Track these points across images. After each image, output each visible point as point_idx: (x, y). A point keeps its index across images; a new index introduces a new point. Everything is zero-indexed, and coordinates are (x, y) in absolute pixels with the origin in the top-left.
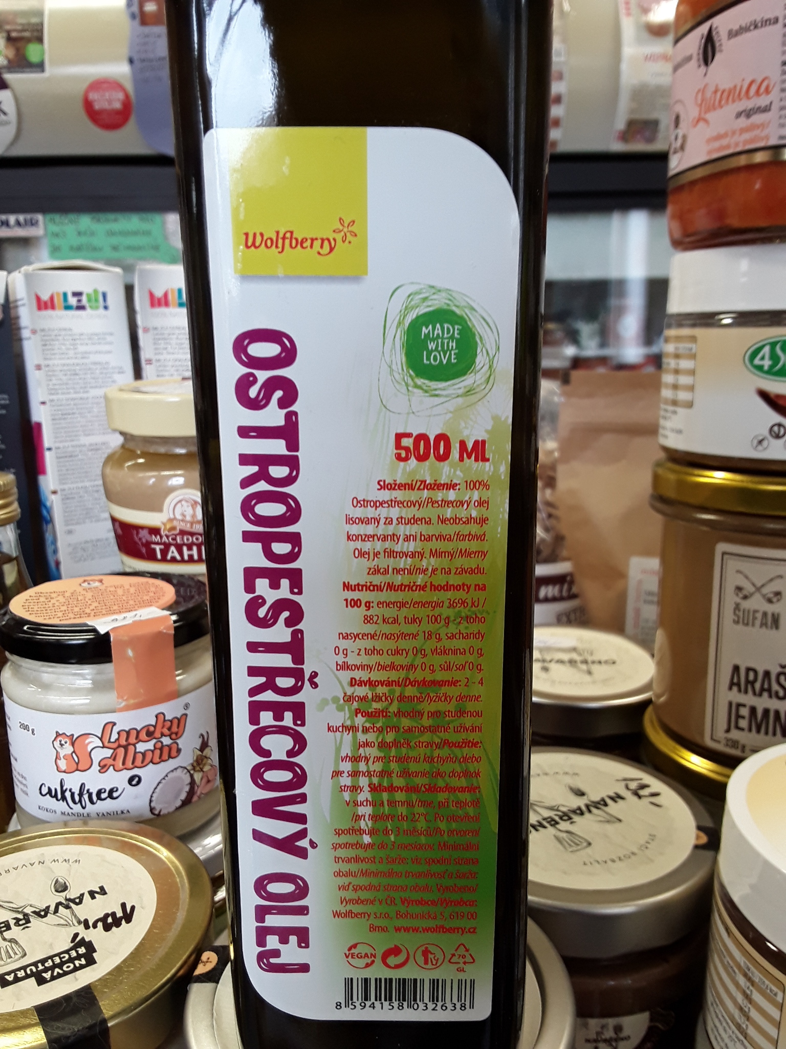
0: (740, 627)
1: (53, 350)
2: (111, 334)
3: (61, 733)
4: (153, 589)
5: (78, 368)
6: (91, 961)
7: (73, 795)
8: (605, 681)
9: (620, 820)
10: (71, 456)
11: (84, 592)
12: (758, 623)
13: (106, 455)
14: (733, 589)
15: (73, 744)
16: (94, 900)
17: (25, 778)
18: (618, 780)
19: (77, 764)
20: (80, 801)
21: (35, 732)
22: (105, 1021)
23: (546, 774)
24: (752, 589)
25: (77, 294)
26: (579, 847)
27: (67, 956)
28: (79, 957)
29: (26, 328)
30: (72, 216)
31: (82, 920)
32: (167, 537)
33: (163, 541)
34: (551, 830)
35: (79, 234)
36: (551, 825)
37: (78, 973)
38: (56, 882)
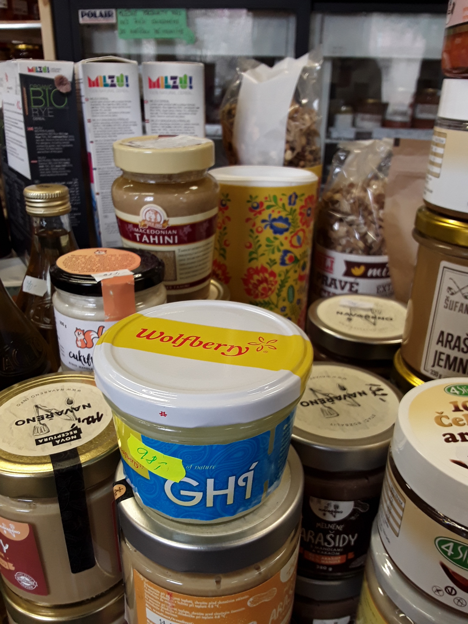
0: (447, 310)
1: (97, 110)
2: (130, 102)
3: (78, 328)
4: (130, 259)
5: (111, 122)
6: (79, 437)
7: (84, 359)
8: (381, 330)
9: (359, 405)
10: (106, 174)
11: (95, 257)
12: (457, 309)
13: (114, 180)
14: (446, 288)
15: (84, 334)
16: (84, 410)
17: (63, 348)
18: (366, 385)
19: (86, 344)
20: (88, 362)
21: (67, 327)
22: (81, 464)
23: (329, 377)
24: (457, 290)
25: (111, 77)
26: (332, 416)
27: (68, 434)
28: (73, 435)
29: (83, 96)
30: (133, 10)
31: (78, 418)
32: (142, 229)
33: (140, 232)
34: (320, 406)
35: (136, 22)
36: (322, 403)
37: (72, 442)
38: (68, 399)
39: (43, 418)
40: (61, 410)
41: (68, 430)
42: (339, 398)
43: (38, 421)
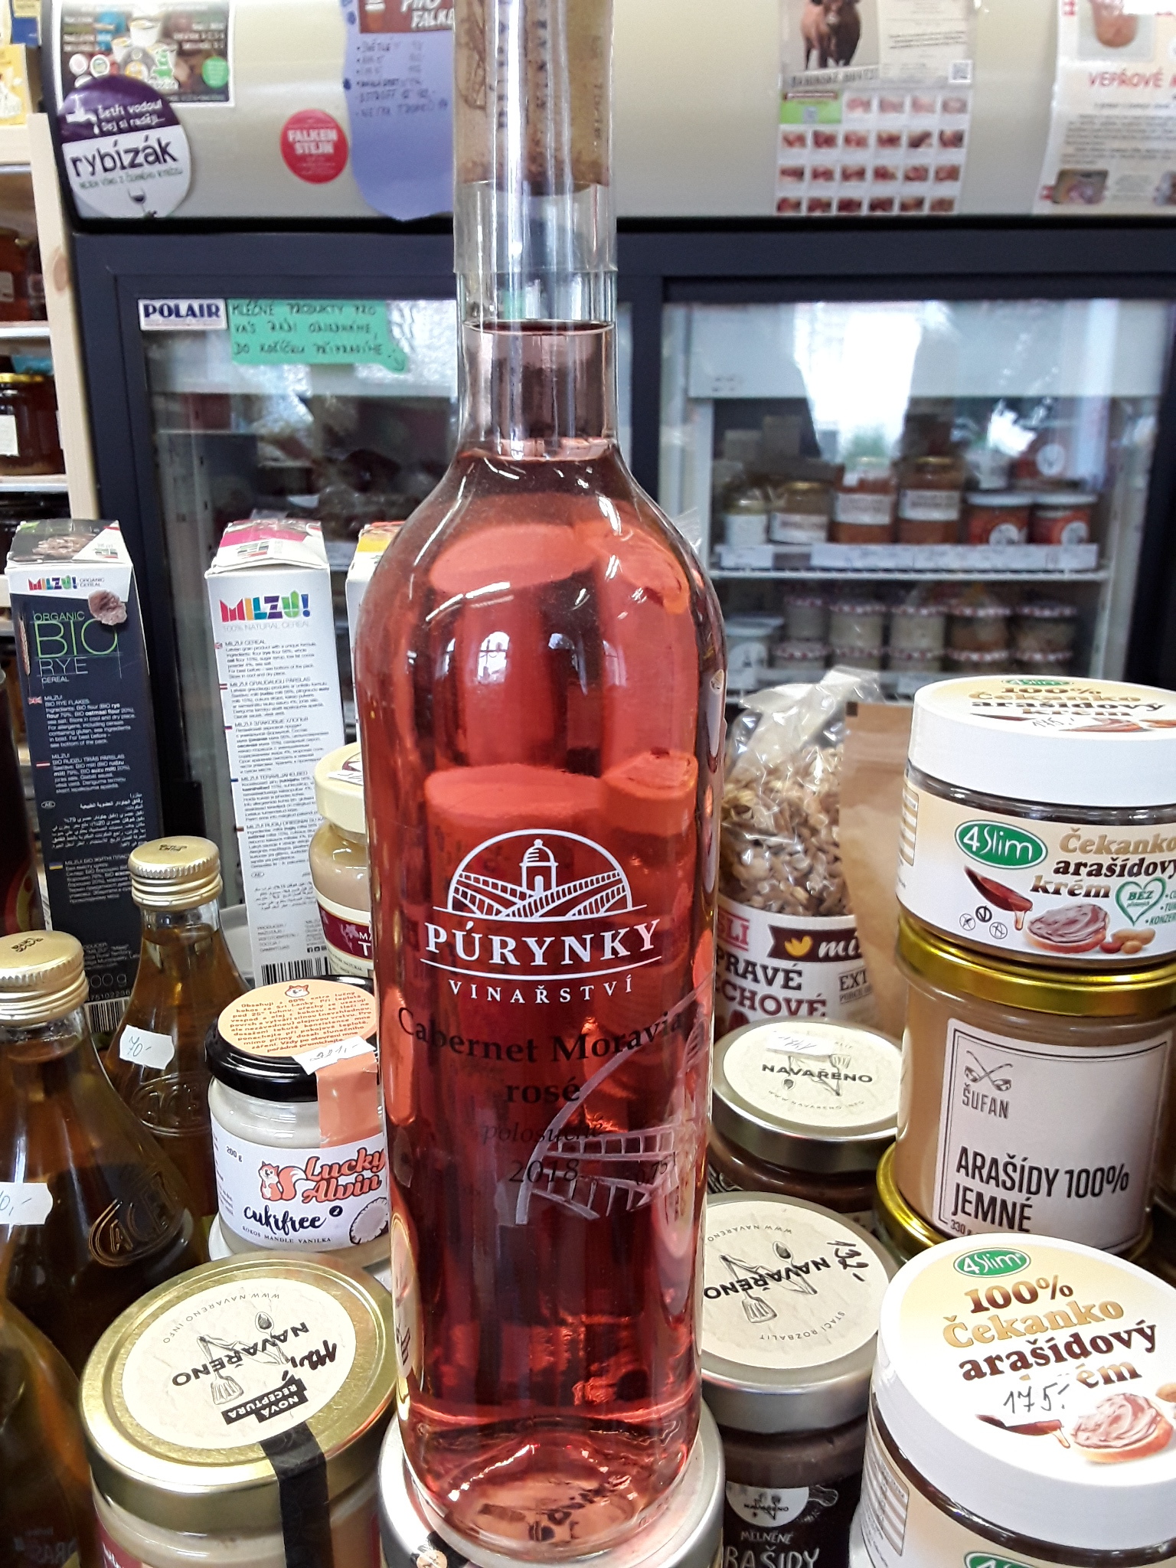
0: (969, 1109)
3: (267, 1163)
6: (303, 1400)
7: (276, 1221)
12: (987, 1108)
13: (314, 834)
14: (963, 1068)
15: (278, 1175)
16: (298, 1337)
17: (231, 1199)
18: (829, 1243)
19: (282, 1193)
20: (283, 1227)
21: (242, 1159)
22: (322, 1456)
23: (758, 1227)
24: (982, 1073)
25: (271, 599)
26: (763, 1318)
27: (281, 1394)
28: (291, 1395)
31: (289, 1357)
34: (741, 1293)
36: (744, 1290)
37: (293, 1411)
38: (260, 1317)
39: (222, 1365)
40: (252, 1345)
41: (279, 1386)
42: (777, 1277)
43: (215, 1371)
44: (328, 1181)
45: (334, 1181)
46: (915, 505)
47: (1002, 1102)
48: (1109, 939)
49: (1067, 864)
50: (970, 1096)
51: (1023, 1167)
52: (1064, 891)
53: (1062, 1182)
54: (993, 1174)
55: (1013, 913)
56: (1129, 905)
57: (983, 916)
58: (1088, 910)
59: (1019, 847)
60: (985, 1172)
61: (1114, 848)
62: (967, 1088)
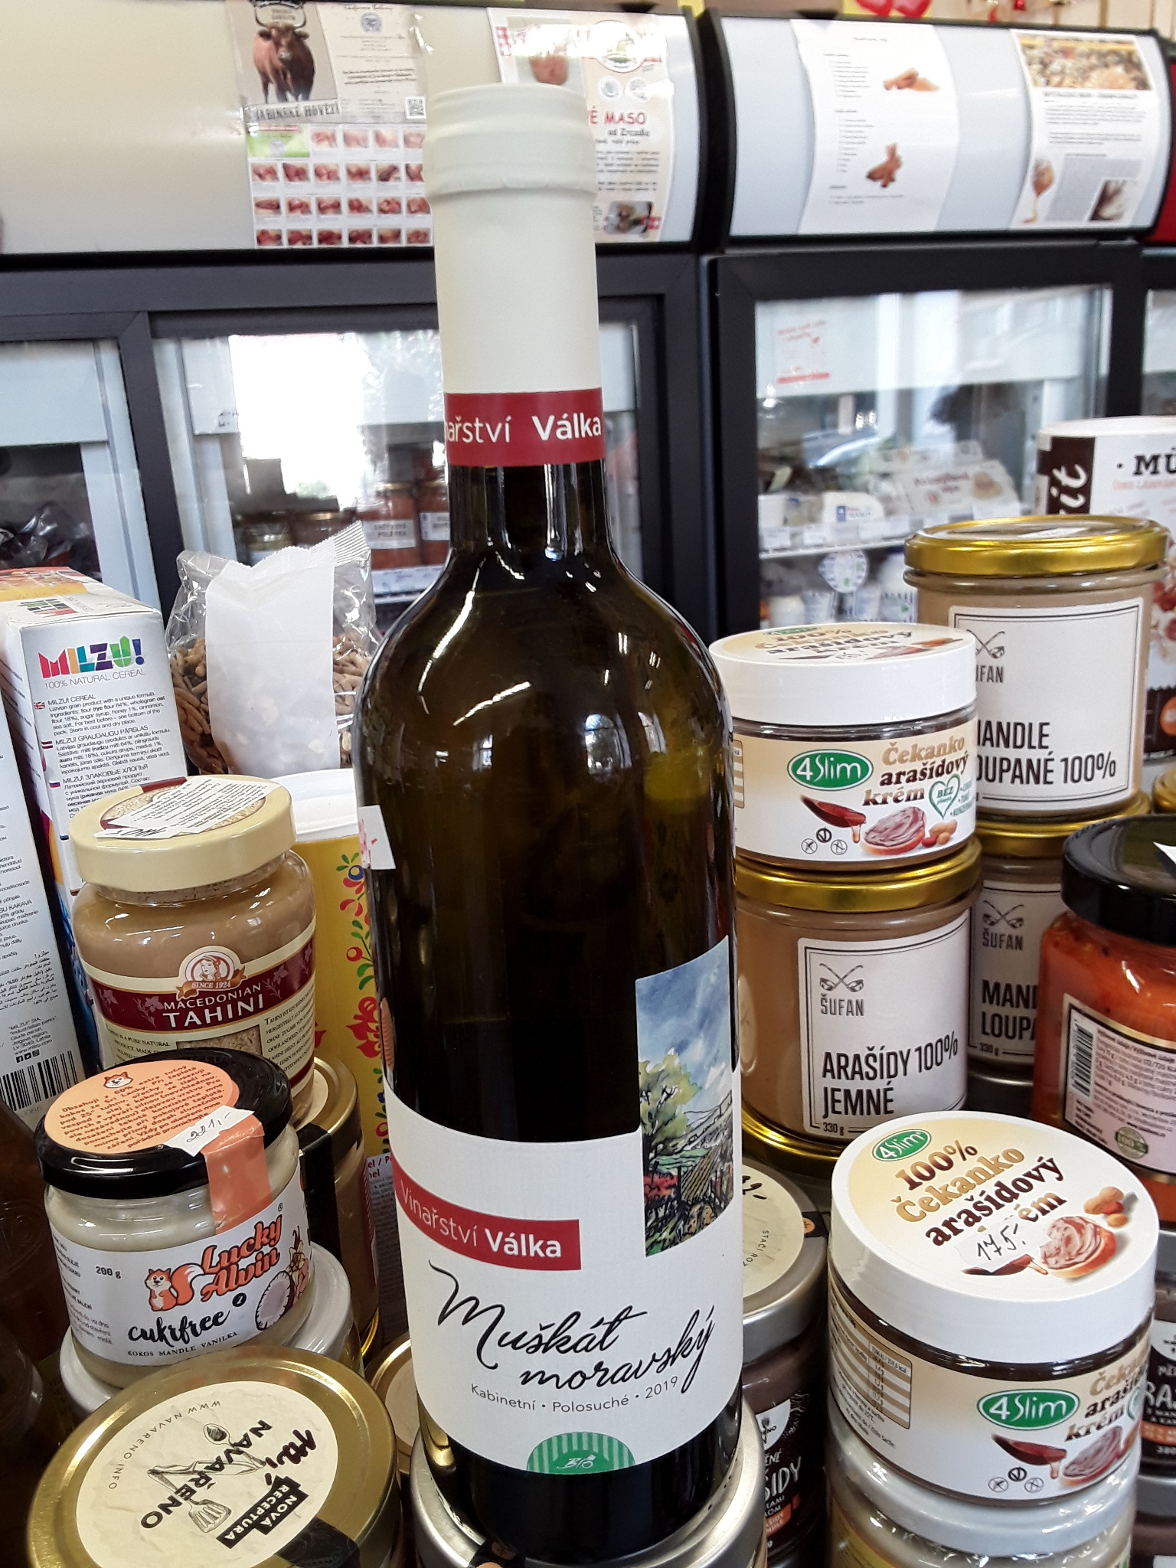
0: (829, 1016)
3: (155, 1269)
6: (302, 1497)
7: (173, 1331)
12: (844, 1011)
14: (818, 981)
15: (170, 1279)
16: (262, 1437)
19: (177, 1298)
20: (182, 1336)
21: (120, 1275)
24: (835, 979)
27: (273, 1499)
28: (286, 1496)
31: (264, 1460)
32: (184, 1002)
33: (178, 1007)
37: (297, 1510)
38: (209, 1431)
39: (193, 1492)
40: (214, 1460)
41: (267, 1492)
43: (186, 1499)
44: (228, 1269)
45: (234, 1268)
46: (435, 526)
47: (857, 1002)
48: (928, 835)
49: (890, 775)
50: (828, 1004)
51: (881, 1055)
52: (890, 800)
53: (914, 1057)
54: (857, 1069)
55: (849, 830)
56: (939, 802)
57: (823, 837)
58: (909, 813)
59: (849, 768)
60: (849, 1070)
61: (923, 754)
62: (824, 998)
